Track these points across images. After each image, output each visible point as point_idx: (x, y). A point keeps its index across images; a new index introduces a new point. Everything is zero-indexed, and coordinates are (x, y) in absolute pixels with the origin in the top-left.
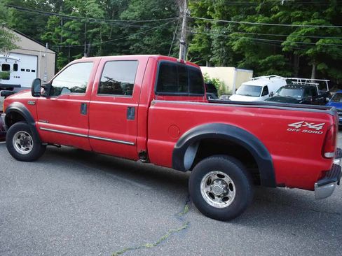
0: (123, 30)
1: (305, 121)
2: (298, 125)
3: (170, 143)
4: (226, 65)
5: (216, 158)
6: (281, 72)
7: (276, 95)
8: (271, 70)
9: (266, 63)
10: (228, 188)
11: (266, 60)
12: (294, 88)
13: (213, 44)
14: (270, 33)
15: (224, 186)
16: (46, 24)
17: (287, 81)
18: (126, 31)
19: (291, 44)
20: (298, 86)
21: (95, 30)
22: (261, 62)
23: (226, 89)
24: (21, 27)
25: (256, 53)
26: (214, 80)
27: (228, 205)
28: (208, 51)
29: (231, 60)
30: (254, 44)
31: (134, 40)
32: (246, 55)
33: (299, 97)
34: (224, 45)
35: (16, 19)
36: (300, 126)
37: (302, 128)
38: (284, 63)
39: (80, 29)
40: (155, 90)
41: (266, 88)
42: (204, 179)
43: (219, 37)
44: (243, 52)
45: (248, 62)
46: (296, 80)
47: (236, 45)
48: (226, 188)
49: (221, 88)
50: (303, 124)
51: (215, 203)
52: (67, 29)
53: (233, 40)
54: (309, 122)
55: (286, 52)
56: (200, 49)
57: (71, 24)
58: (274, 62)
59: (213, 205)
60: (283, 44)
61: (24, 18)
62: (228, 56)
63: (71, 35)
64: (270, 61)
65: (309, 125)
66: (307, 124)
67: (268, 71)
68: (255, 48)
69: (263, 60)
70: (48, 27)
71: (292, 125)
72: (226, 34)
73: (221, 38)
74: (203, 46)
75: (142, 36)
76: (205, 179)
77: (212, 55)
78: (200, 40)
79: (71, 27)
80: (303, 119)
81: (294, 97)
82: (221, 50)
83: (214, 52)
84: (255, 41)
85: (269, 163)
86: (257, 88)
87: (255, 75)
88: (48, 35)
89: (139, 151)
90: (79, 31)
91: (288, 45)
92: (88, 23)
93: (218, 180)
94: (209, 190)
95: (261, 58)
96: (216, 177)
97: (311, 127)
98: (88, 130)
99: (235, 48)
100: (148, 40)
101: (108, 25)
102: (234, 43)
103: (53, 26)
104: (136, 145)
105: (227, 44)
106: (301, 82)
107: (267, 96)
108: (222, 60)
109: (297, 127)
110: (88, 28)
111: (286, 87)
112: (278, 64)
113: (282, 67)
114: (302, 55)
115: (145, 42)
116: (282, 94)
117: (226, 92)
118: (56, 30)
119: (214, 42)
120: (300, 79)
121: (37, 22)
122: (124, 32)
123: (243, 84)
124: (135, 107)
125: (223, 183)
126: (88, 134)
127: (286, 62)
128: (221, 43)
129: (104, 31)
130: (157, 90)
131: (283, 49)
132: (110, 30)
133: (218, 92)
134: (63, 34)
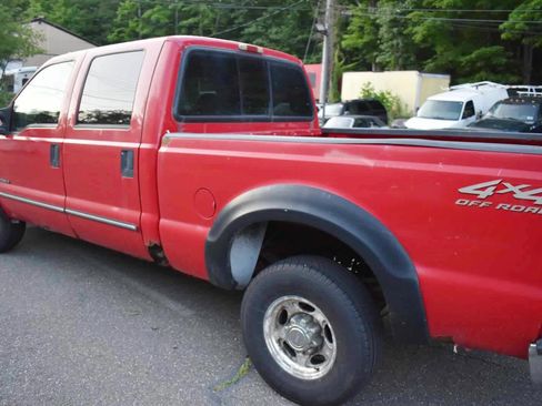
0: (236, 18)
1: (505, 180)
2: (484, 191)
3: (200, 229)
4: (404, 68)
5: (293, 266)
6: (500, 77)
7: (488, 115)
8: (483, 74)
9: (473, 62)
10: (323, 334)
11: (473, 55)
12: (520, 103)
13: (381, 32)
14: (480, 7)
15: (313, 330)
16: (116, 16)
17: (508, 90)
18: (241, 20)
19: (517, 26)
20: (528, 100)
21: (191, 20)
22: (463, 59)
23: (403, 107)
24: (76, 22)
25: (455, 44)
26: (382, 94)
27: (320, 374)
28: (373, 46)
29: (412, 59)
30: (452, 29)
31: (254, 34)
32: (439, 49)
33: (530, 119)
34: (400, 34)
35: (69, 11)
36: (489, 192)
37: (494, 198)
38: (504, 60)
39: (167, 21)
40: (174, 110)
41: (470, 105)
42: (269, 311)
43: (392, 21)
44: (433, 46)
45: (441, 61)
46: (526, 90)
47: (419, 33)
48: (318, 335)
49: (394, 108)
50: (500, 187)
51: (297, 366)
52: (147, 21)
53: (415, 25)
54: (515, 182)
55: (508, 40)
56: (360, 42)
57: (154, 13)
58: (487, 59)
59: (290, 372)
60: (501, 27)
61: (81, 9)
62: (407, 52)
63: (154, 31)
64: (479, 58)
65: (515, 189)
66: (510, 188)
67: (478, 76)
68: (454, 36)
69: (468, 57)
70: (118, 20)
71: (469, 190)
72: (403, 14)
73: (394, 22)
74: (366, 39)
75: (267, 27)
76: (272, 312)
77: (381, 51)
78: (361, 28)
79: (153, 18)
80: (499, 172)
81: (521, 118)
82: (395, 42)
83: (382, 47)
84: (453, 22)
85: (409, 285)
86: (455, 106)
87: (453, 83)
88: (120, 32)
89: (147, 244)
90: (167, 24)
91: (512, 28)
92: (180, 11)
93: (300, 315)
94: (284, 336)
95: (464, 54)
96: (298, 309)
97: (520, 195)
98: (63, 198)
99: (418, 38)
100: (276, 33)
101: (212, 11)
102: (416, 29)
103: (126, 17)
104: (139, 229)
105: (405, 32)
106: (535, 93)
107: (473, 119)
108: (397, 59)
109: (483, 195)
110: (181, 19)
111: (506, 102)
112: (494, 62)
113: (501, 68)
114: (537, 45)
115: (271, 36)
116: (498, 114)
117: (404, 114)
118: (132, 24)
119: (383, 30)
120: (534, 88)
121: (101, 13)
122: (236, 21)
123: (430, 98)
124: (132, 150)
125: (312, 322)
126: (65, 205)
127: (508, 58)
128: (395, 30)
129: (206, 22)
130: (182, 111)
131: (503, 36)
132: (215, 19)
133: (389, 115)
134: (142, 29)
